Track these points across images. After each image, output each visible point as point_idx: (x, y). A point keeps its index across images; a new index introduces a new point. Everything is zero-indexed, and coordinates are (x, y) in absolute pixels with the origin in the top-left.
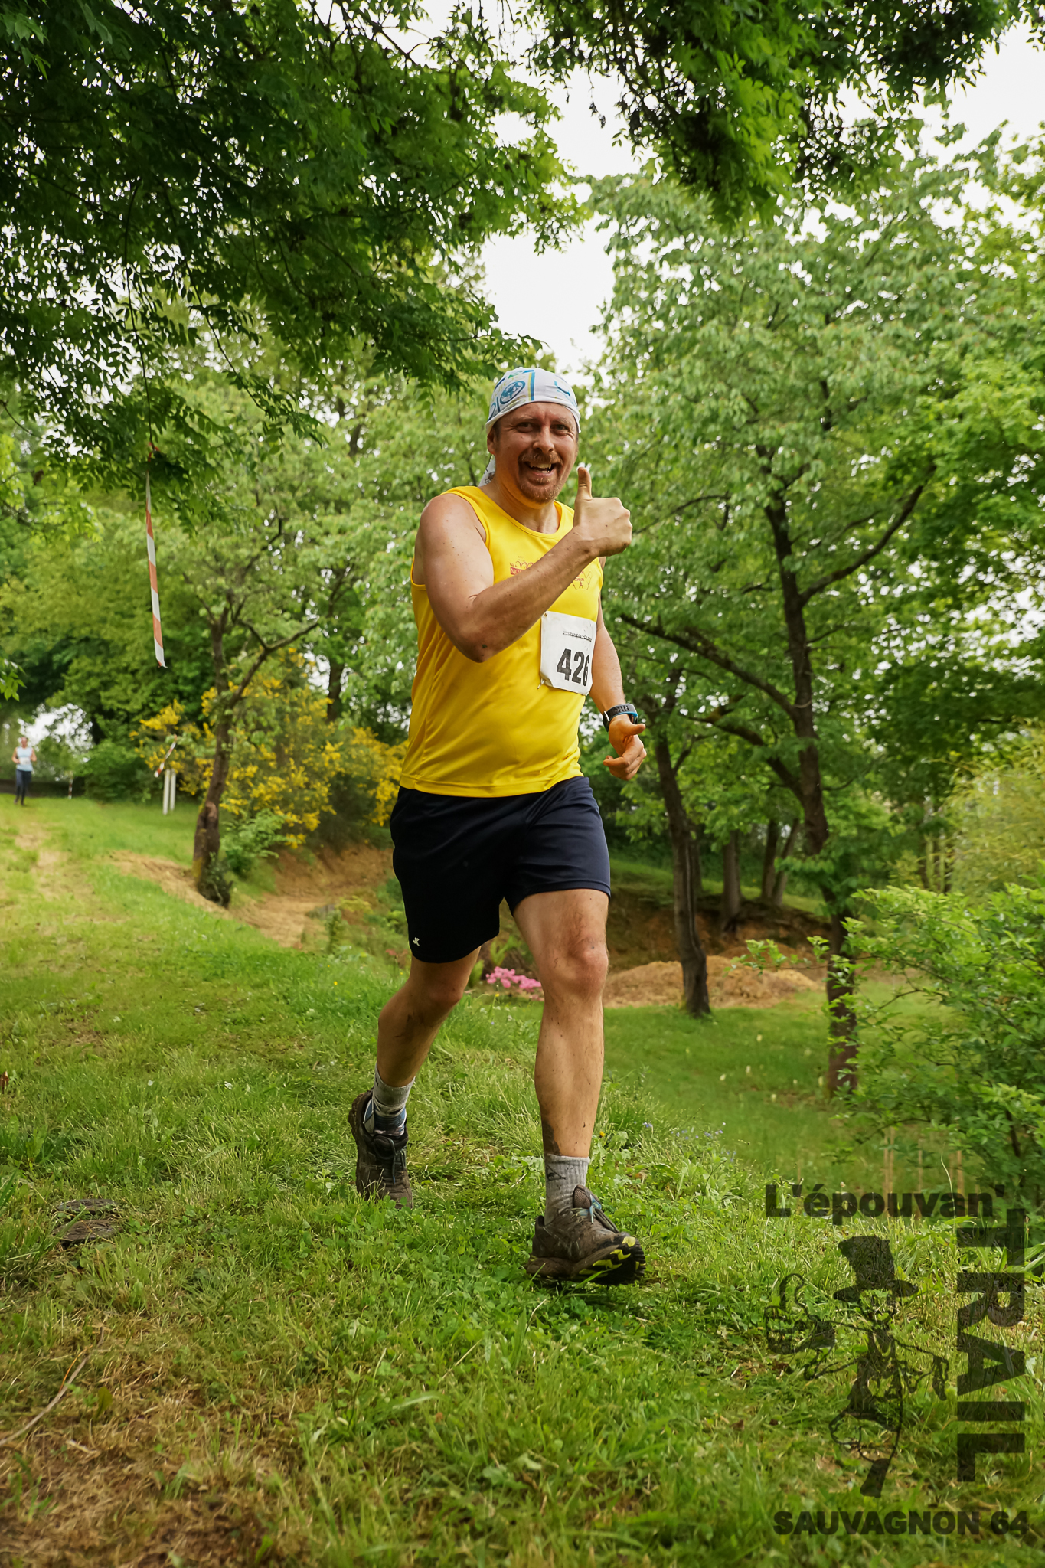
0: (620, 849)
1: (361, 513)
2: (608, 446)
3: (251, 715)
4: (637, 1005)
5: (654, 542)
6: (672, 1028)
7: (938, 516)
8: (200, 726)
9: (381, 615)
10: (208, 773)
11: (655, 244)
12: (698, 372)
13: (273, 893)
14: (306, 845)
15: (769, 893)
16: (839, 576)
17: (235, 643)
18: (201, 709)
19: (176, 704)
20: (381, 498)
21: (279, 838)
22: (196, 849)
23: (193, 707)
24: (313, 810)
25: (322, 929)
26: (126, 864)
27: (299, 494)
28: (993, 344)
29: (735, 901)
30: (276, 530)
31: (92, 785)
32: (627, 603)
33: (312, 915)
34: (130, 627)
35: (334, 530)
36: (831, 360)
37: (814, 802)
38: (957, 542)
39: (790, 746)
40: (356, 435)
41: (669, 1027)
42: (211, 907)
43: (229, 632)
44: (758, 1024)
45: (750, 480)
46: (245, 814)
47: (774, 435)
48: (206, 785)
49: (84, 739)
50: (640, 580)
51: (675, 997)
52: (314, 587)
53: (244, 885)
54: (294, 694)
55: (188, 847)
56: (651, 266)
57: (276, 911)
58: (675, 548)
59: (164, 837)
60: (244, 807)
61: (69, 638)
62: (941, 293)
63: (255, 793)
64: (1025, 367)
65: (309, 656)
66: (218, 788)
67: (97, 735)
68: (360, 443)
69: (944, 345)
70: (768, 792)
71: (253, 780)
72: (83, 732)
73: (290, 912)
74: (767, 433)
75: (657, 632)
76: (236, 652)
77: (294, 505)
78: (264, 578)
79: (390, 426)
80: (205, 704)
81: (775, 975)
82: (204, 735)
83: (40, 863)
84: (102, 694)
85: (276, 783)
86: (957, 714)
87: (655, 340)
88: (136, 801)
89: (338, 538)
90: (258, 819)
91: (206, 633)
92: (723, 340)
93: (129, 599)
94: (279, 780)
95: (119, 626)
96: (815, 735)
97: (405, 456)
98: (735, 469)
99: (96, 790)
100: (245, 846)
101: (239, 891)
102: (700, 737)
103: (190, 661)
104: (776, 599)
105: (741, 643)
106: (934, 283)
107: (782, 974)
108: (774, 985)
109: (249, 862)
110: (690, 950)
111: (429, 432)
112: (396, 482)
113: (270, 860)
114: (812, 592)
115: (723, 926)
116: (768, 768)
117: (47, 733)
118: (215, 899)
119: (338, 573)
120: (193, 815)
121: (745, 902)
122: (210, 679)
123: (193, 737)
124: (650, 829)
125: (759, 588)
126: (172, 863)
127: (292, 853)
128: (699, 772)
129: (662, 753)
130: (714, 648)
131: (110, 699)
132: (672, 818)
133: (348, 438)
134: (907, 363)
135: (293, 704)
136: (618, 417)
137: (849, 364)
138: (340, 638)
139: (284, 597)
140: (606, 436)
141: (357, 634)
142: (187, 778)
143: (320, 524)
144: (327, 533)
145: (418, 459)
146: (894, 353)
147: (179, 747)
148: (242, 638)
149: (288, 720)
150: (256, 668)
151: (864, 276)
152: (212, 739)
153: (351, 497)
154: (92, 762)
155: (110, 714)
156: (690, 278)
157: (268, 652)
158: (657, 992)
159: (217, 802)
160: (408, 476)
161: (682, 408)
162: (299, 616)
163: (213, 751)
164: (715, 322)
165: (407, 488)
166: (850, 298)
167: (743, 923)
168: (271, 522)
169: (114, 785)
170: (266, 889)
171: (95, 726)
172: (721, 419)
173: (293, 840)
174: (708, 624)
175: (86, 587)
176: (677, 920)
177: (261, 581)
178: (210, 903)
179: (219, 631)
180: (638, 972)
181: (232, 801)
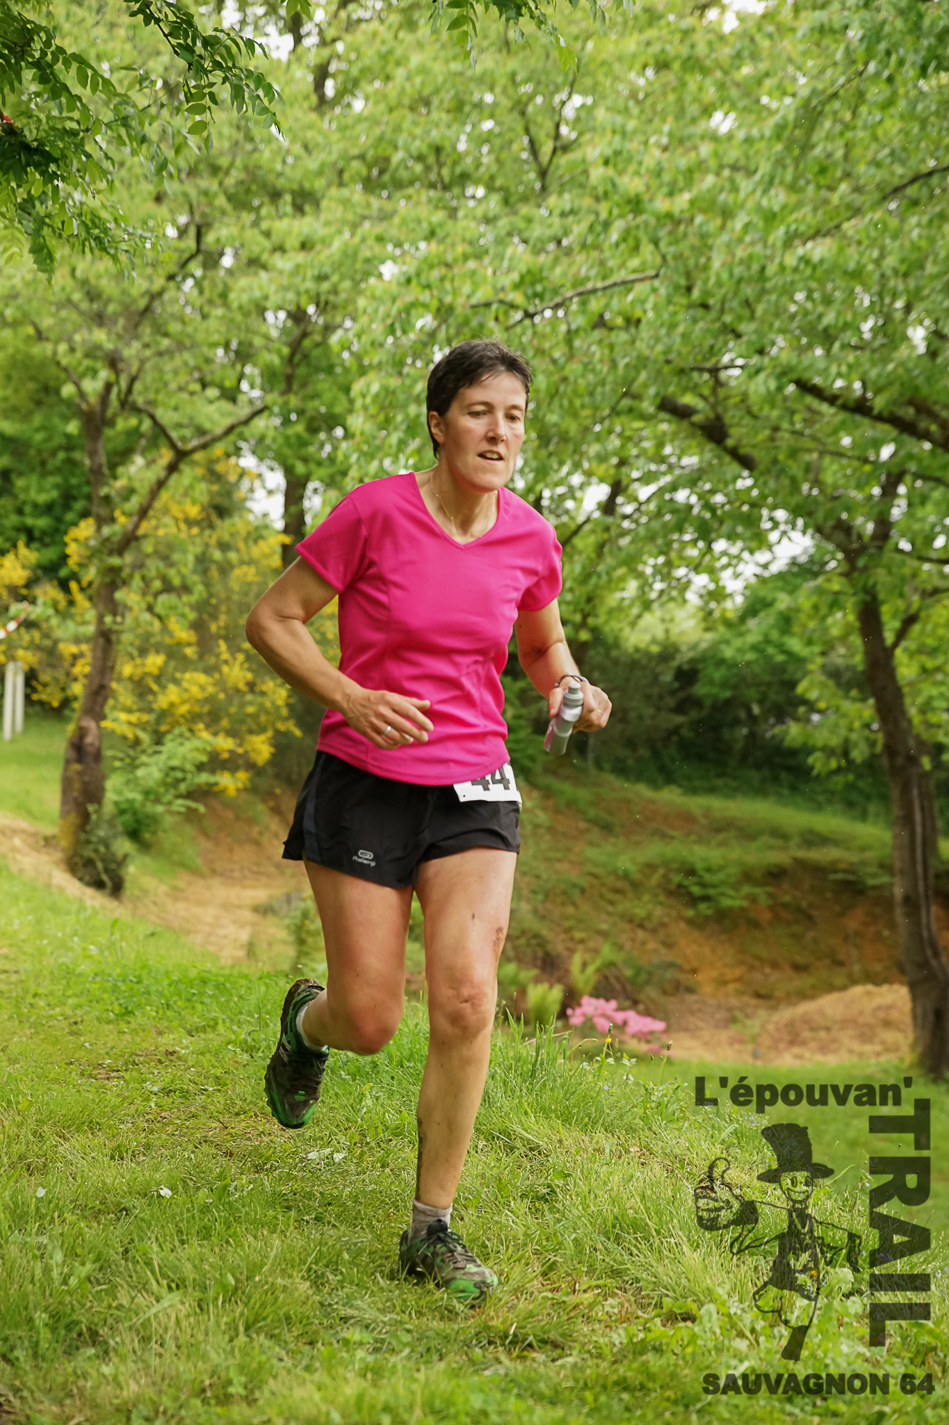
0: (793, 788)
1: (339, 212)
2: (768, 83)
3: (154, 566)
5: (852, 252)
8: (64, 586)
9: (375, 387)
10: (82, 668)
13: (196, 872)
14: (252, 789)
17: (123, 443)
18: (65, 557)
19: (22, 549)
20: (370, 185)
21: (204, 778)
22: (64, 801)
23: (50, 554)
24: (262, 730)
25: (283, 934)
27: (230, 181)
30: (190, 243)
32: (806, 360)
33: (264, 910)
35: (292, 242)
40: (322, 74)
42: (91, 899)
43: (111, 423)
46: (145, 737)
48: (77, 689)
50: (829, 318)
51: (897, 1046)
52: (258, 341)
53: (148, 860)
54: (224, 528)
55: (49, 796)
57: (200, 903)
59: (9, 779)
60: (142, 726)
63: (162, 702)
65: (248, 461)
66: (99, 693)
68: (330, 88)
71: (158, 679)
73: (227, 906)
75: (860, 407)
76: (123, 456)
77: (221, 201)
78: (174, 327)
79: (384, 57)
80: (72, 549)
82: (71, 603)
85: (196, 683)
90: (169, 746)
91: (73, 427)
94: (202, 678)
97: (412, 109)
100: (147, 793)
101: (137, 871)
102: (936, 590)
103: (45, 475)
109: (154, 820)
110: (923, 964)
111: (455, 66)
112: (397, 157)
113: (190, 815)
118: (99, 885)
119: (298, 316)
120: (57, 741)
122: (81, 505)
123: (55, 605)
124: (846, 753)
126: (23, 824)
127: (229, 805)
128: (933, 652)
129: (869, 619)
132: (887, 733)
133: (310, 78)
135: (224, 547)
136: (784, 30)
138: (300, 428)
139: (208, 361)
141: (332, 421)
142: (45, 677)
143: (267, 234)
144: (280, 249)
145: (435, 115)
147: (29, 624)
148: (135, 433)
149: (214, 572)
150: (161, 484)
152: (86, 610)
153: (319, 184)
157: (181, 456)
158: (865, 1039)
159: (99, 718)
160: (418, 146)
162: (231, 395)
163: (90, 629)
165: (418, 168)
168: (182, 232)
170: (182, 865)
173: (230, 783)
176: (898, 911)
177: (166, 335)
178: (90, 892)
179: (95, 422)
180: (830, 1005)
181: (123, 716)
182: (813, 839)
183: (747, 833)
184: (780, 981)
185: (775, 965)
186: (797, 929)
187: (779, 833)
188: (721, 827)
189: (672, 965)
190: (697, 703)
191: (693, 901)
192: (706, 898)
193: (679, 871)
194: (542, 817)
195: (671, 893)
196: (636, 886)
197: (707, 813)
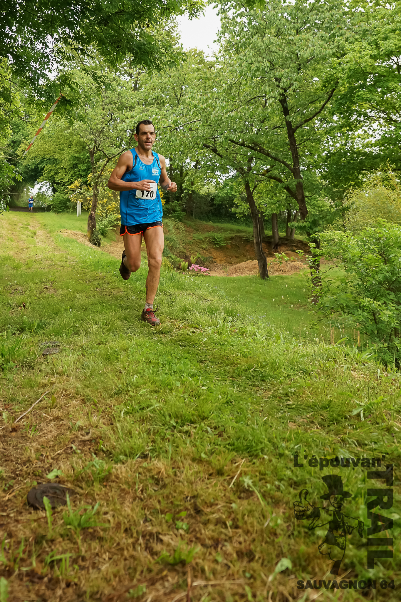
2: (222, 81)
3: (105, 181)
4: (243, 275)
6: (256, 283)
7: (341, 99)
8: (87, 185)
10: (91, 202)
11: (234, 11)
12: (251, 54)
13: (115, 241)
15: (289, 234)
16: (306, 121)
17: (98, 157)
18: (87, 180)
19: (80, 179)
21: (116, 222)
22: (88, 228)
23: (85, 180)
26: (65, 234)
27: (117, 105)
28: (357, 36)
29: (277, 237)
30: (110, 118)
31: (53, 208)
34: (63, 154)
35: (129, 117)
36: (298, 47)
37: (302, 202)
38: (349, 107)
39: (292, 182)
40: (136, 83)
41: (254, 283)
42: (94, 247)
43: (96, 153)
44: (286, 281)
45: (272, 90)
46: (104, 215)
47: (280, 74)
48: (91, 206)
49: (50, 192)
51: (256, 273)
52: (124, 136)
53: (106, 239)
55: (86, 227)
56: (234, 18)
57: (116, 247)
58: (247, 115)
59: (78, 224)
60: (103, 213)
61: (43, 159)
62: (337, 20)
63: (107, 208)
64: (369, 44)
66: (95, 207)
67: (54, 191)
68: (138, 86)
69: (339, 38)
70: (285, 199)
71: (106, 204)
72: (50, 190)
74: (277, 74)
75: (243, 145)
76: (98, 160)
77: (116, 109)
78: (107, 134)
80: (89, 178)
81: (292, 264)
82: (89, 189)
83: (37, 234)
84: (55, 176)
86: (353, 168)
87: (236, 44)
88: (68, 212)
89: (131, 120)
90: (109, 216)
92: (260, 43)
93: (63, 144)
94: (115, 203)
95: (60, 153)
96: (302, 178)
98: (267, 87)
99: (55, 209)
100: (105, 226)
101: (103, 241)
102: (260, 181)
103: (84, 164)
104: (284, 131)
105: (273, 147)
106: (334, 17)
107: (295, 263)
108: (292, 267)
109: (107, 231)
110: (260, 256)
112: (150, 99)
114: (297, 127)
115: (273, 247)
116: (285, 190)
117: (38, 191)
118: (96, 244)
120: (87, 216)
121: (280, 238)
122: (90, 170)
123: (85, 190)
125: (279, 127)
126: (80, 233)
128: (261, 193)
129: (247, 187)
130: (263, 149)
131: (57, 178)
132: (252, 210)
133: (133, 85)
134: (326, 46)
137: (305, 48)
140: (221, 78)
142: (84, 204)
143: (124, 115)
144: (127, 118)
146: (321, 42)
147: (81, 194)
148: (100, 155)
150: (105, 165)
151: (310, 15)
152: (91, 190)
153: (134, 105)
154: (54, 199)
155: (57, 184)
156: (247, 21)
157: (109, 159)
158: (250, 271)
159: (95, 212)
161: (247, 67)
163: (92, 194)
164: (257, 36)
166: (305, 23)
167: (280, 245)
169: (61, 207)
170: (113, 240)
171: (54, 188)
172: (261, 70)
174: (261, 141)
175: (48, 141)
176: (255, 245)
177: (105, 136)
178: (94, 246)
179: (92, 153)
180: (243, 264)
181: (99, 212)
182: (239, 231)
183: (225, 230)
184: (234, 260)
185: (232, 257)
186: (236, 249)
187: (232, 230)
188: (220, 230)
189: (211, 257)
190: (215, 205)
191: (215, 244)
192: (218, 244)
193: (212, 238)
194: (183, 229)
195: (210, 243)
196: (203, 242)
197: (217, 226)
